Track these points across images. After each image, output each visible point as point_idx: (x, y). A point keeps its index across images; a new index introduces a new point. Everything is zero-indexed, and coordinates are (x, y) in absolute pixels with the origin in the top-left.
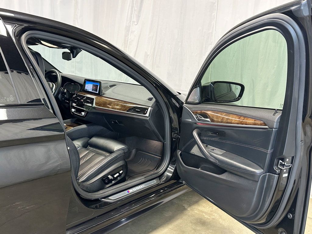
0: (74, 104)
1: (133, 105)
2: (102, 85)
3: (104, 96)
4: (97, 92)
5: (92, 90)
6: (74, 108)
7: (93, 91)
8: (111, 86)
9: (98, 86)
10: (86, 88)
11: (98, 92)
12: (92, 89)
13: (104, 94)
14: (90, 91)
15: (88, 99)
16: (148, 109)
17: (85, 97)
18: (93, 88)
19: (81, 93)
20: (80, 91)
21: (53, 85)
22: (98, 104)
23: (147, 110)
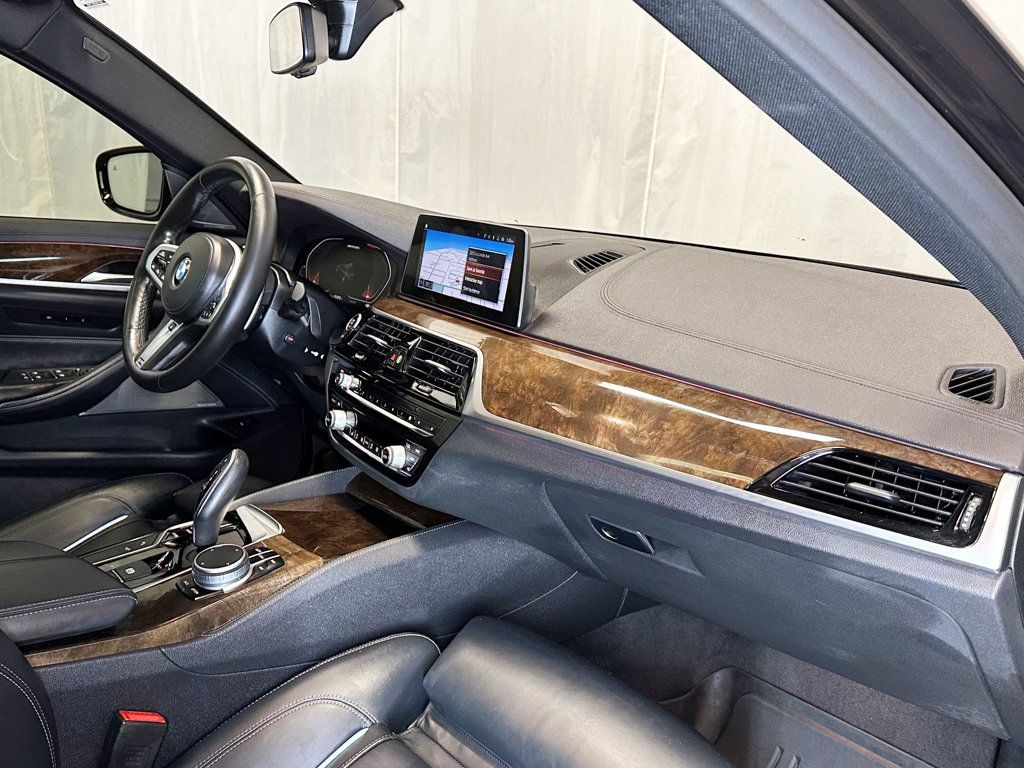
0: (348, 381)
1: (811, 430)
2: (532, 256)
3: (543, 332)
4: (495, 300)
5: (464, 292)
6: (349, 404)
7: (469, 299)
8: (590, 263)
9: (500, 260)
10: (424, 275)
11: (499, 307)
12: (465, 283)
13: (542, 319)
14: (447, 292)
15: (433, 348)
16: (987, 493)
17: (414, 334)
18: (467, 274)
19: (393, 303)
20: (392, 293)
21: (228, 253)
22: (503, 395)
23: (975, 503)
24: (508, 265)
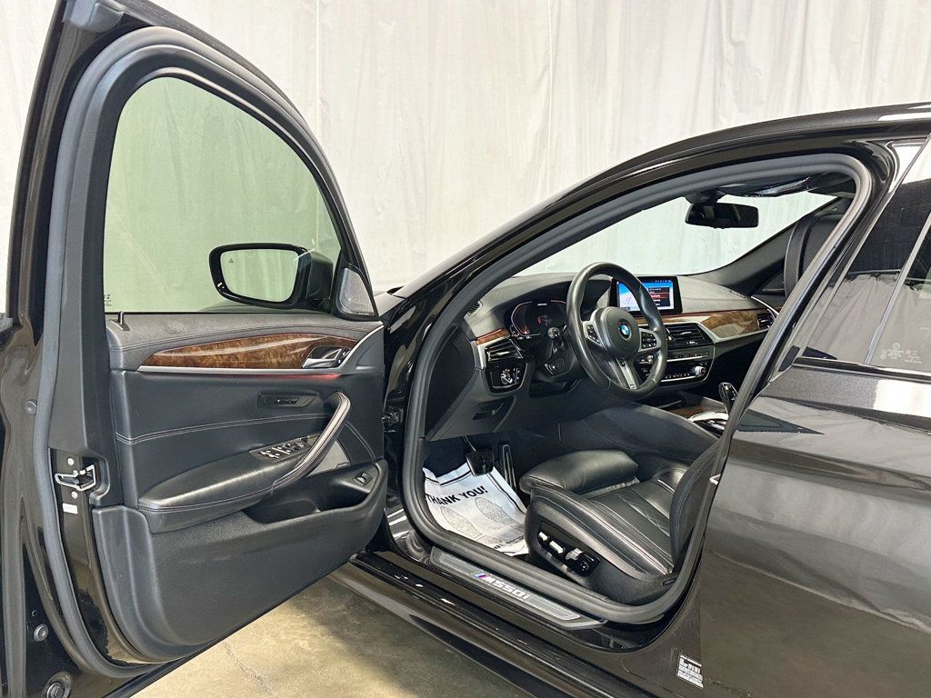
24: (671, 290)
